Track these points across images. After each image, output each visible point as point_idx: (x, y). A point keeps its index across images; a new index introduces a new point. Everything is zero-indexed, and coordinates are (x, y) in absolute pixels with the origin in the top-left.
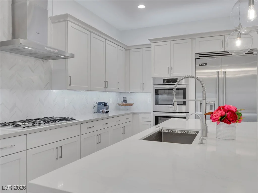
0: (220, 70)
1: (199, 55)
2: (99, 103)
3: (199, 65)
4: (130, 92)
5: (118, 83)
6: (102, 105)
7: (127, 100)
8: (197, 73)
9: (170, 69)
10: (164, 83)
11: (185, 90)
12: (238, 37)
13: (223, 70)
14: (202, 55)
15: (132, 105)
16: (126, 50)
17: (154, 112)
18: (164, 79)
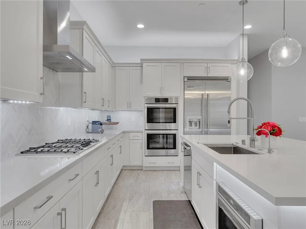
0: (203, 92)
1: (188, 78)
2: (93, 122)
3: (188, 87)
4: (116, 110)
5: (109, 101)
6: (98, 124)
7: (111, 119)
8: (186, 93)
9: (161, 89)
10: (155, 102)
11: (175, 109)
12: (242, 67)
13: (207, 92)
14: (190, 79)
15: (118, 123)
16: (112, 67)
17: (145, 130)
18: (155, 99)
